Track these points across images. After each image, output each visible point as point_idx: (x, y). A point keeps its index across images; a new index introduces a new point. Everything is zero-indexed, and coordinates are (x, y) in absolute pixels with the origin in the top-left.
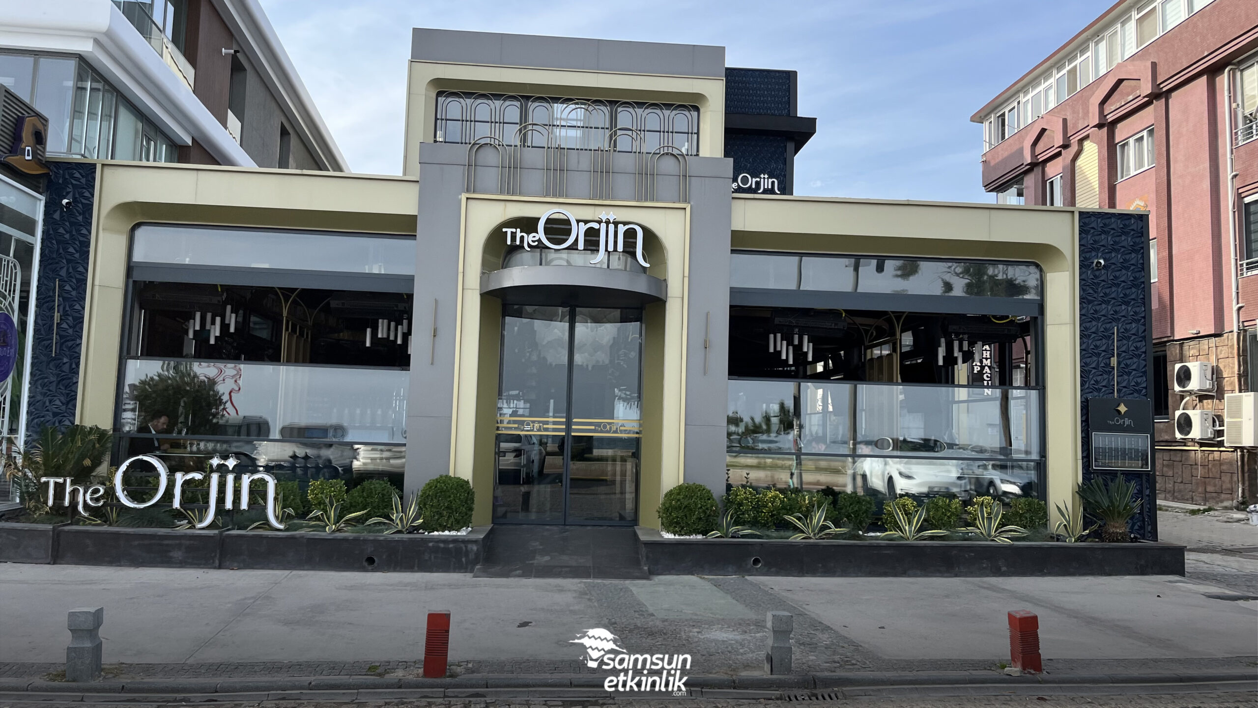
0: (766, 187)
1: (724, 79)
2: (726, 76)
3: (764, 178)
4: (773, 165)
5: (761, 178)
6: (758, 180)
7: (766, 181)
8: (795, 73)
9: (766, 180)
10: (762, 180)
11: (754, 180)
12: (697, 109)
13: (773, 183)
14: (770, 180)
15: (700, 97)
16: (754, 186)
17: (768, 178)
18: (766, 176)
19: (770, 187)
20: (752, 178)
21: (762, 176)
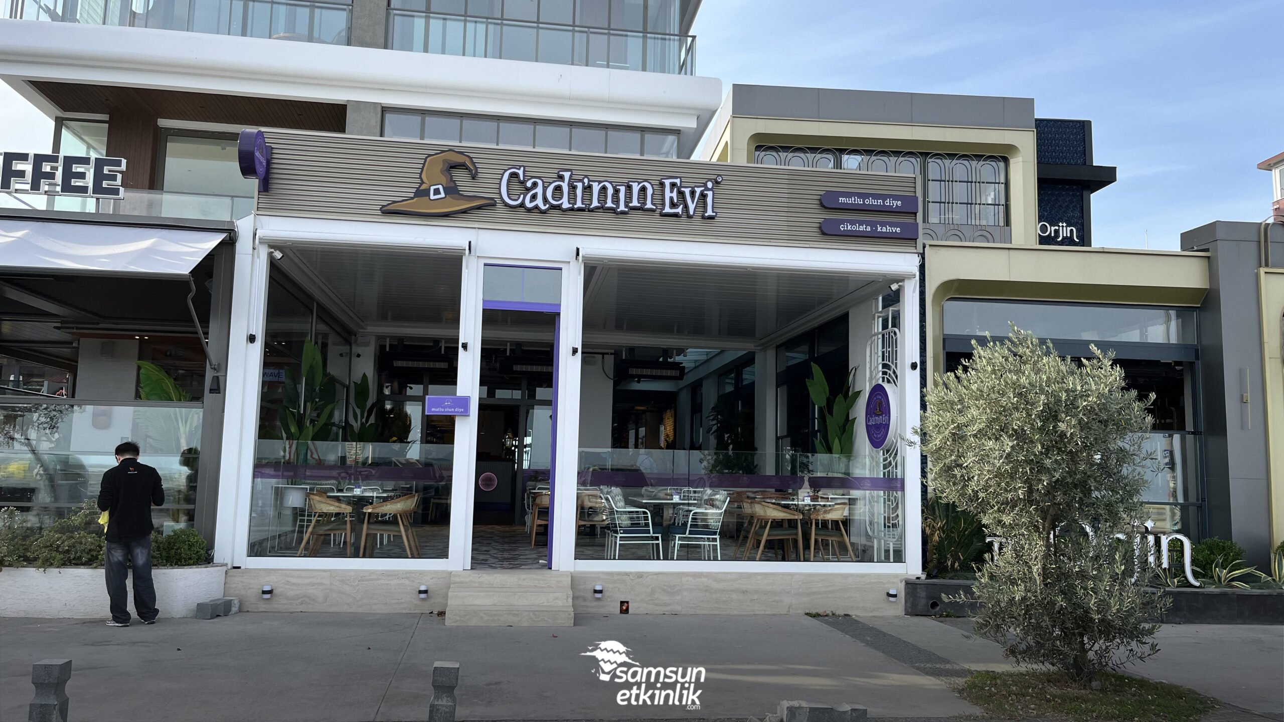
0: (1065, 235)
1: (1035, 130)
2: (1036, 128)
3: (1063, 226)
4: (1070, 214)
5: (1059, 226)
6: (1057, 228)
7: (1065, 230)
8: (1089, 122)
9: (1065, 228)
10: (1061, 228)
11: (1053, 228)
12: (1006, 160)
13: (1072, 231)
14: (1069, 229)
15: (1011, 149)
16: (1053, 235)
17: (1066, 227)
18: (1065, 224)
19: (1069, 235)
20: (1051, 226)
21: (1061, 224)
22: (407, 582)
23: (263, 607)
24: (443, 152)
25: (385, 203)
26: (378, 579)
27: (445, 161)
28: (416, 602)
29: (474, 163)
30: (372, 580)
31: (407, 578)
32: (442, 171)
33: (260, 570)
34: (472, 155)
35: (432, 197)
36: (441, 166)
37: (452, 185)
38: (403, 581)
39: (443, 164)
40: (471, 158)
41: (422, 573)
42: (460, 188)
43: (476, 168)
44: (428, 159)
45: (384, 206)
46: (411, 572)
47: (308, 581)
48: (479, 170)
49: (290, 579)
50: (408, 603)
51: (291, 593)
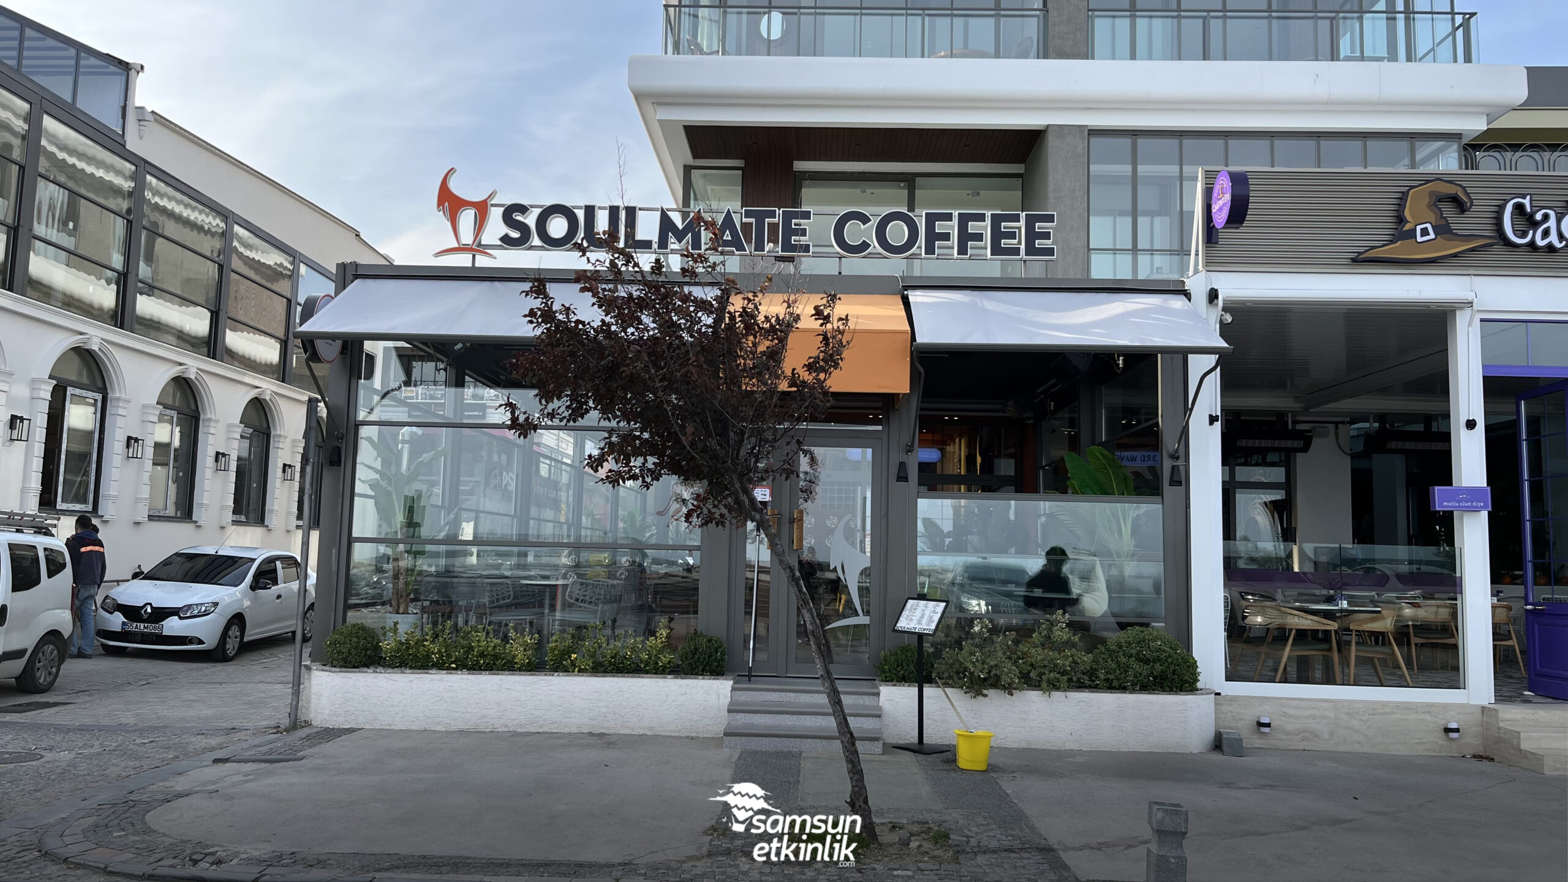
22: (1428, 717)
23: (1258, 742)
24: (1428, 182)
25: (1362, 250)
26: (1392, 713)
27: (1431, 193)
28: (1440, 742)
29: (1467, 194)
30: (1386, 713)
31: (1429, 712)
32: (1429, 206)
33: (1251, 697)
34: (1464, 184)
35: (1419, 239)
36: (1427, 200)
37: (1443, 222)
38: (1423, 716)
39: (1430, 197)
40: (1464, 188)
41: (1446, 707)
42: (1453, 226)
43: (1471, 200)
44: (1411, 192)
45: (1360, 253)
46: (1433, 705)
47: (1308, 712)
48: (1475, 202)
49: (1287, 710)
50: (1432, 743)
51: (1290, 727)
